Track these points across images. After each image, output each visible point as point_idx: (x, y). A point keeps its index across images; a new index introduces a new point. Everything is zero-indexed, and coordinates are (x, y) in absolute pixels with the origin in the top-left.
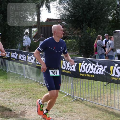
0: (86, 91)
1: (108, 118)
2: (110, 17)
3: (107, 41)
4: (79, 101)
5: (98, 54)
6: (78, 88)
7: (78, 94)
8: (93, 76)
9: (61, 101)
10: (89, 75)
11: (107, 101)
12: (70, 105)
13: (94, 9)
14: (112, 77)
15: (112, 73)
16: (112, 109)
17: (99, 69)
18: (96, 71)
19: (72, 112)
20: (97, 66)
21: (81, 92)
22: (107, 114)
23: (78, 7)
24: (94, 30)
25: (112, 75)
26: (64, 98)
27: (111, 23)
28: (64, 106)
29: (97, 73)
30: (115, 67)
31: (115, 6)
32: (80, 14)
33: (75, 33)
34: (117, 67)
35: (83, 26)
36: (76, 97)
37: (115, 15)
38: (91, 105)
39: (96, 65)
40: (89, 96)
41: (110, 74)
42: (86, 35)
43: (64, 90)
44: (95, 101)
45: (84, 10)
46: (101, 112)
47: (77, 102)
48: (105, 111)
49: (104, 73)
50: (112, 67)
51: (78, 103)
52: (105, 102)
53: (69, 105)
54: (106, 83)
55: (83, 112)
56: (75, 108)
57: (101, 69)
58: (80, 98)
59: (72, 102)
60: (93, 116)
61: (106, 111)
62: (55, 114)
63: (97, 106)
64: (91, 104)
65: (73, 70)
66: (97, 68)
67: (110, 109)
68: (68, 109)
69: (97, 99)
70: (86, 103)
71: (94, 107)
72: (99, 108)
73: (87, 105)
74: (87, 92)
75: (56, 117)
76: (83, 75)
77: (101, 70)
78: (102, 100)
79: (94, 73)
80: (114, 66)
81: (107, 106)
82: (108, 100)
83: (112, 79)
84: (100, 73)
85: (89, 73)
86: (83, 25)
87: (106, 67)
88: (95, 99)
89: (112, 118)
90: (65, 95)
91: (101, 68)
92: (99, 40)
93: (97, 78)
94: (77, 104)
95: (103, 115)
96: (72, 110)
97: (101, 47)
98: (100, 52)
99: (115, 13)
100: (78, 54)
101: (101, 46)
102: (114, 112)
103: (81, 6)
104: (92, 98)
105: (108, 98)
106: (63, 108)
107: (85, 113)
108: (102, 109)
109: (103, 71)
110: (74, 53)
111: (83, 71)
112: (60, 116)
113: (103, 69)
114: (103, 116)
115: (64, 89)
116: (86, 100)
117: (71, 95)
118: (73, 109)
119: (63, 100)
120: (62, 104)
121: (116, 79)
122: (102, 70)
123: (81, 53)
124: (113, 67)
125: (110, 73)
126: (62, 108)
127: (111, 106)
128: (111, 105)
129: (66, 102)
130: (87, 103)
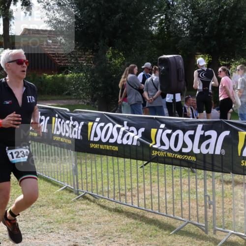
0: (102, 179)
1: (145, 232)
2: (153, 28)
3: (147, 76)
4: (88, 199)
5: (129, 104)
6: (86, 173)
7: (86, 185)
8: (116, 148)
9: (52, 200)
10: (108, 147)
11: (143, 197)
12: (70, 209)
13: (120, 10)
14: (153, 151)
15: (154, 143)
16: (155, 214)
17: (129, 133)
18: (122, 139)
19: (74, 222)
20: (126, 128)
21: (92, 182)
22: (144, 223)
23: (87, 7)
24: (121, 54)
25: (154, 146)
26: (59, 194)
27: (156, 40)
28: (58, 211)
29: (125, 142)
30: (159, 130)
31: (162, 7)
32: (91, 22)
33: (82, 59)
34: (164, 130)
35: (99, 45)
36: (84, 192)
37: (163, 23)
38: (113, 207)
39: (124, 126)
40: (110, 189)
41: (151, 145)
42: (104, 64)
43: (58, 177)
44: (120, 199)
45: (101, 13)
46: (133, 221)
47: (85, 201)
48: (140, 217)
49: (139, 143)
50: (153, 131)
51: (87, 202)
52: (140, 201)
53: (69, 207)
54: (142, 161)
55: (97, 221)
56: (81, 213)
57: (132, 135)
58: (91, 193)
59: (74, 201)
60: (115, 229)
61: (142, 219)
62: (38, 226)
63: (125, 208)
64: (112, 205)
65: (75, 136)
66: (124, 133)
67: (150, 213)
68: (66, 217)
69: (125, 195)
70: (102, 204)
71: (118, 211)
72: (128, 212)
73: (104, 207)
74: (105, 181)
75: (40, 232)
76: (96, 146)
77: (133, 137)
78: (135, 196)
79: (119, 142)
80: (158, 128)
81: (144, 208)
82: (146, 197)
83: (154, 153)
84: (130, 143)
85: (108, 143)
86: (97, 44)
87: (142, 130)
88: (121, 195)
89: (154, 232)
90: (61, 187)
91: (132, 132)
92: (130, 75)
93: (124, 152)
94: (84, 206)
95: (135, 226)
96: (73, 219)
97: (135, 89)
98: (133, 99)
99: (162, 19)
100: (88, 104)
101: (135, 87)
102: (157, 220)
103: (93, 5)
104: (114, 192)
105: (146, 193)
106: (55, 215)
107: (99, 223)
108: (133, 214)
109: (137, 137)
110: (81, 101)
111: (96, 139)
112: (50, 231)
113: (137, 134)
114: (135, 229)
115: (58, 175)
116: (102, 198)
117: (73, 188)
118: (76, 215)
119: (55, 198)
120: (53, 207)
121: (162, 154)
122: (135, 137)
123: (94, 100)
124: (156, 130)
125: (151, 142)
126: (53, 214)
127: (152, 207)
128: (152, 205)
129: (62, 201)
130: (105, 202)
